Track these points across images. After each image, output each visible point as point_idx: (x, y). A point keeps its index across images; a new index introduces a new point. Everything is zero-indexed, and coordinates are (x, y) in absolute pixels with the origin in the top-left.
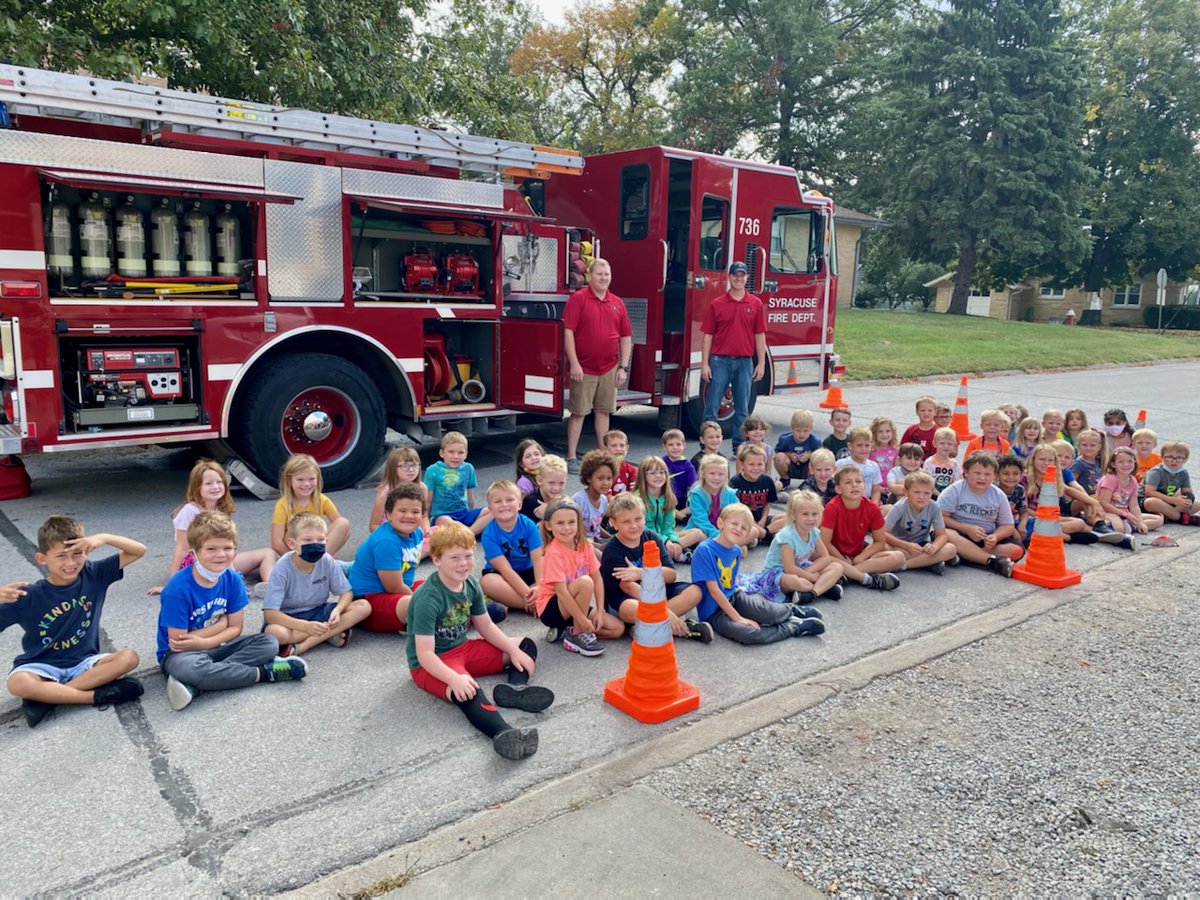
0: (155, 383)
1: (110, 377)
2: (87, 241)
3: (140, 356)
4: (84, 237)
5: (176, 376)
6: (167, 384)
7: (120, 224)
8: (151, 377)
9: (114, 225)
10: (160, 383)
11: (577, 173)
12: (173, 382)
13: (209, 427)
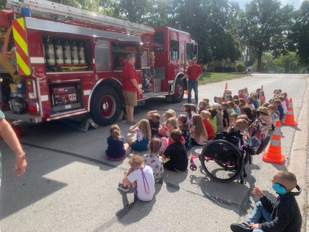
0: (70, 97)
1: (60, 96)
2: (49, 54)
3: (66, 89)
4: (48, 53)
5: (75, 95)
6: (73, 97)
7: (57, 49)
8: (70, 95)
9: (55, 49)
10: (72, 97)
11: (153, 34)
12: (75, 97)
13: (85, 109)
